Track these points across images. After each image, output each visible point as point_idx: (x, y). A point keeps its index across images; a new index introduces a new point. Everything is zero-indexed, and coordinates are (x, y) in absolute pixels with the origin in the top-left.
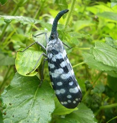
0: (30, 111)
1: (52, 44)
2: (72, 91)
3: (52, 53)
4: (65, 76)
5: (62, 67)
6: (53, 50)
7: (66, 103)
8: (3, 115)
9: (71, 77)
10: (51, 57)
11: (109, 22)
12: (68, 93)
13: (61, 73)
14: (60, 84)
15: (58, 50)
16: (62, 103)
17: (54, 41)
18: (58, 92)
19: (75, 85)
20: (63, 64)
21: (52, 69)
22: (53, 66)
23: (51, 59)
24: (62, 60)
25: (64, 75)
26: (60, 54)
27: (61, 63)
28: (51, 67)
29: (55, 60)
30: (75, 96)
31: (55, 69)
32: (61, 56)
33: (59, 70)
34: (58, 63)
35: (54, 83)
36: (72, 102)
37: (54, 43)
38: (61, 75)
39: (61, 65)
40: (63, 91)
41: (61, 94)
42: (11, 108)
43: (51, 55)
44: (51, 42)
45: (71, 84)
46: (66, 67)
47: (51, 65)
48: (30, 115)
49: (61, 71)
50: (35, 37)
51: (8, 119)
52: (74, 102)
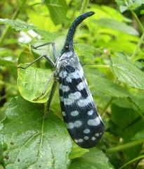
0: (40, 152)
1: (67, 58)
2: (92, 122)
3: (67, 71)
4: (83, 103)
5: (80, 89)
6: (68, 66)
7: (81, 140)
8: (5, 159)
9: (90, 104)
10: (65, 76)
11: (103, 34)
12: (85, 126)
13: (78, 98)
14: (75, 113)
15: (74, 66)
16: (76, 141)
17: (69, 54)
18: (72, 126)
19: (95, 115)
20: (81, 86)
21: (65, 93)
22: (66, 89)
23: (64, 79)
24: (80, 80)
25: (81, 101)
26: (77, 72)
27: (78, 84)
28: (64, 91)
29: (70, 81)
30: (95, 130)
31: (69, 92)
32: (78, 74)
33: (75, 94)
34: (74, 85)
35: (66, 113)
36: (90, 138)
37: (69, 56)
38: (77, 100)
39: (78, 87)
40: (79, 124)
41: (75, 128)
42: (14, 148)
43: (65, 73)
44: (64, 55)
45: (90, 113)
46: (84, 89)
47: (64, 87)
48: (41, 157)
49: (78, 95)
50: (35, 48)
51: (12, 165)
52: (94, 139)
